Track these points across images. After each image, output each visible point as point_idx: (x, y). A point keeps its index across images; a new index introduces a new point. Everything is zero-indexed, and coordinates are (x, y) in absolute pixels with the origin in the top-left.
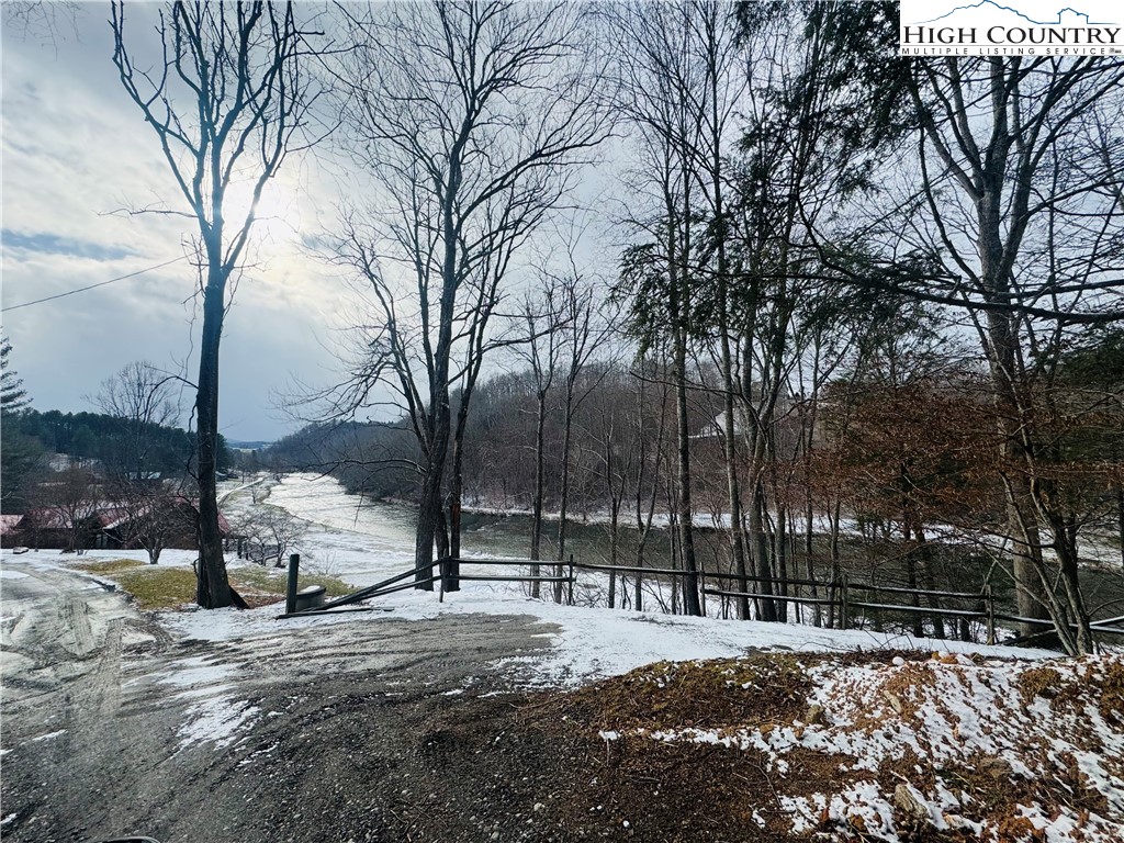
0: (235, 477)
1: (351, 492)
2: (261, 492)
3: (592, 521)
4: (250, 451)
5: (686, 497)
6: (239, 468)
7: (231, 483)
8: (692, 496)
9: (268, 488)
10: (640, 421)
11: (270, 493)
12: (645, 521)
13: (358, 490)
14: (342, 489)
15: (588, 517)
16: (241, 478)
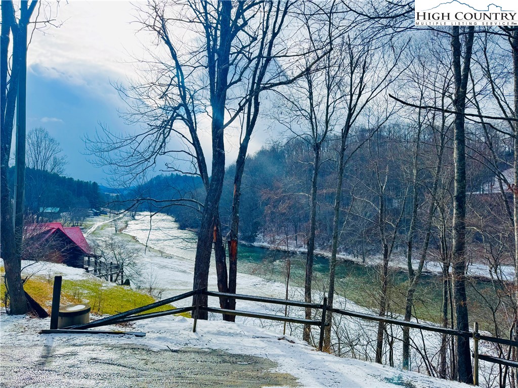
0: (105, 213)
1: (182, 227)
2: (121, 224)
3: (370, 263)
4: (115, 195)
5: (460, 248)
6: (108, 207)
7: (102, 217)
8: (468, 248)
9: (126, 222)
10: (415, 172)
11: (127, 226)
12: (415, 267)
13: (187, 227)
14: (176, 225)
15: (367, 260)
16: (109, 214)
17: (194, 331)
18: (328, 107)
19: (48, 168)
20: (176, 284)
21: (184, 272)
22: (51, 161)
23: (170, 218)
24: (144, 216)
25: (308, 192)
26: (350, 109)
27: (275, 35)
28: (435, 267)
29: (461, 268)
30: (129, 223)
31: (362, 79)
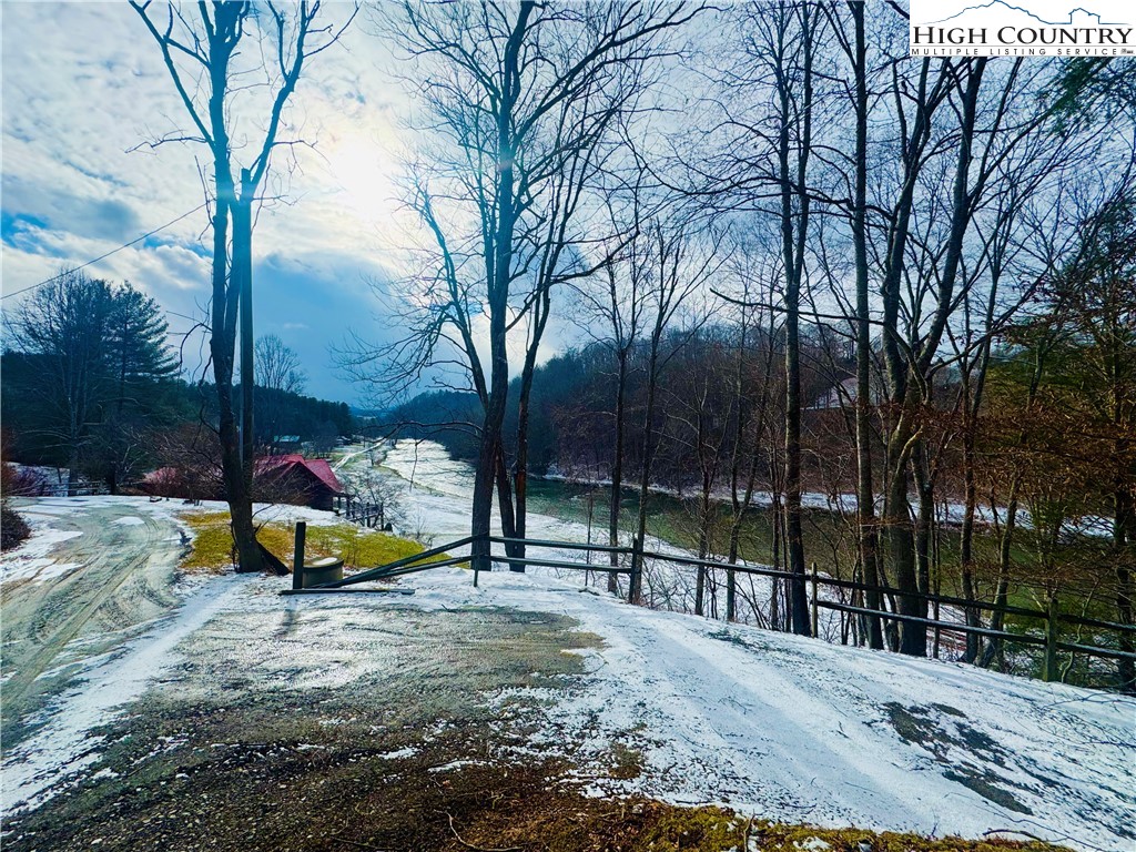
0: (358, 442)
1: (454, 458)
2: (378, 455)
3: (687, 495)
4: (370, 418)
6: (361, 434)
7: (354, 446)
8: (803, 474)
9: (385, 452)
10: (739, 384)
11: (385, 457)
12: (741, 498)
14: (446, 455)
16: (362, 443)
17: (476, 585)
18: (634, 304)
19: (284, 385)
20: (449, 528)
21: (460, 513)
22: (287, 377)
23: (440, 446)
24: (407, 445)
25: (613, 411)
26: (661, 308)
27: (567, 216)
28: (763, 498)
29: (794, 499)
30: (389, 452)
31: (675, 270)
